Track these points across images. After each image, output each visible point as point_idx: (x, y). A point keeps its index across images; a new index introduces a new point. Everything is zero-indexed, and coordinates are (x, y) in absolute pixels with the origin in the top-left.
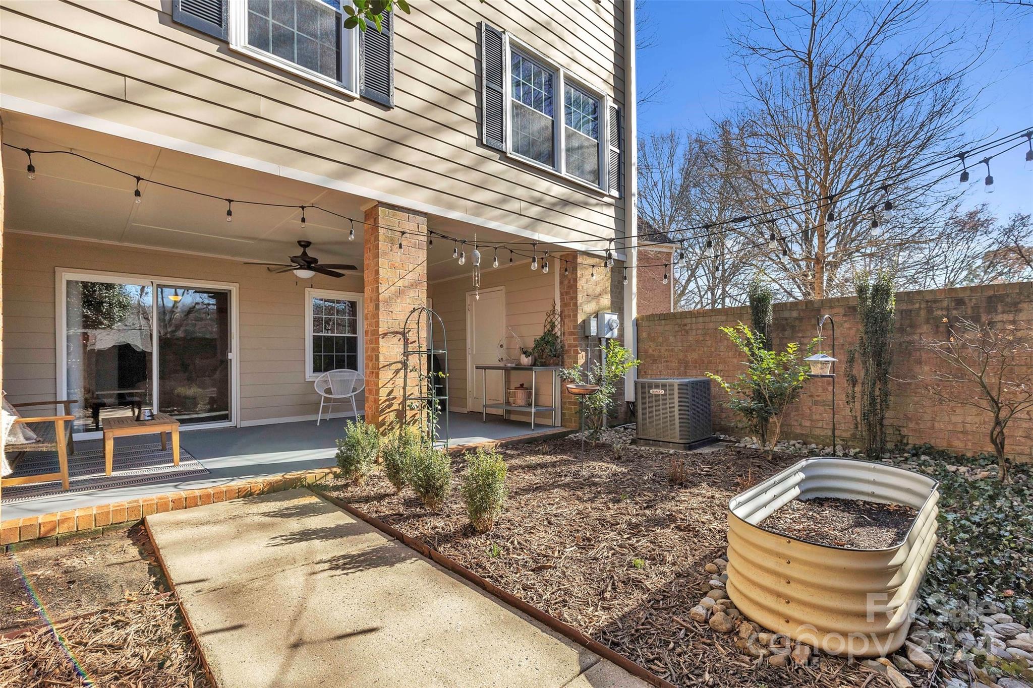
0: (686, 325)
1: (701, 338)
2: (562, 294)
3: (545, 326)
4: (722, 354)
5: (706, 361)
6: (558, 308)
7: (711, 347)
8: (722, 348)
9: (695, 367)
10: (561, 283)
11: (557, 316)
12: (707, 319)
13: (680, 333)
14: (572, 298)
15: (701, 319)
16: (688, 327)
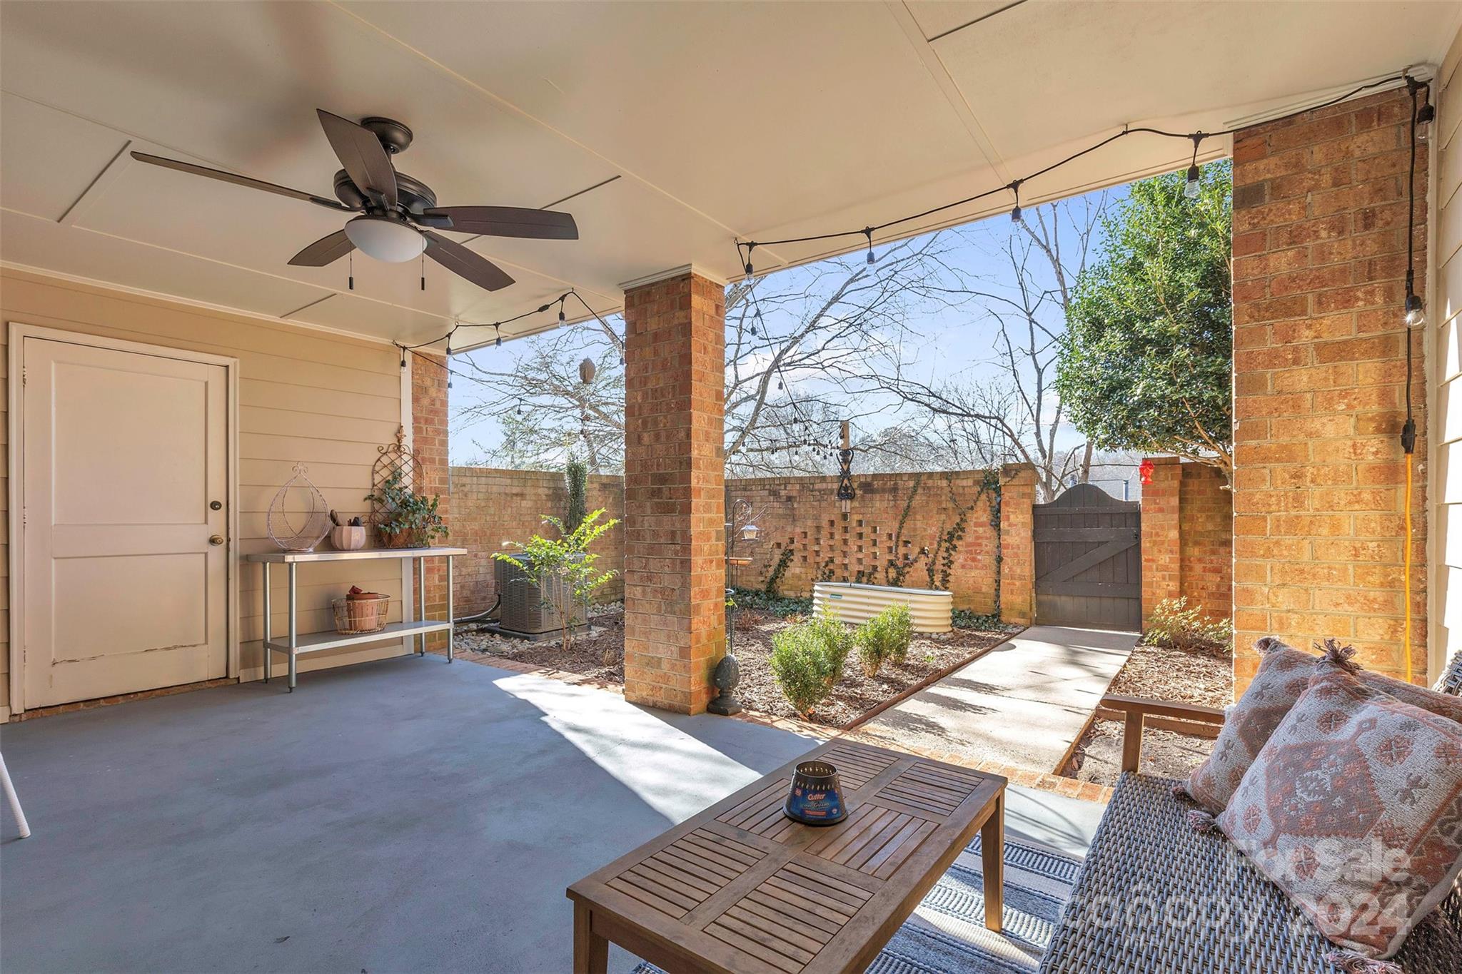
0: (464, 485)
1: (483, 504)
2: (416, 419)
3: (374, 472)
4: (506, 523)
5: (488, 532)
6: (408, 442)
7: (494, 515)
8: (506, 518)
9: (476, 541)
10: (416, 400)
11: (406, 457)
12: (490, 481)
13: (456, 496)
14: (438, 432)
15: (483, 480)
16: (466, 489)
